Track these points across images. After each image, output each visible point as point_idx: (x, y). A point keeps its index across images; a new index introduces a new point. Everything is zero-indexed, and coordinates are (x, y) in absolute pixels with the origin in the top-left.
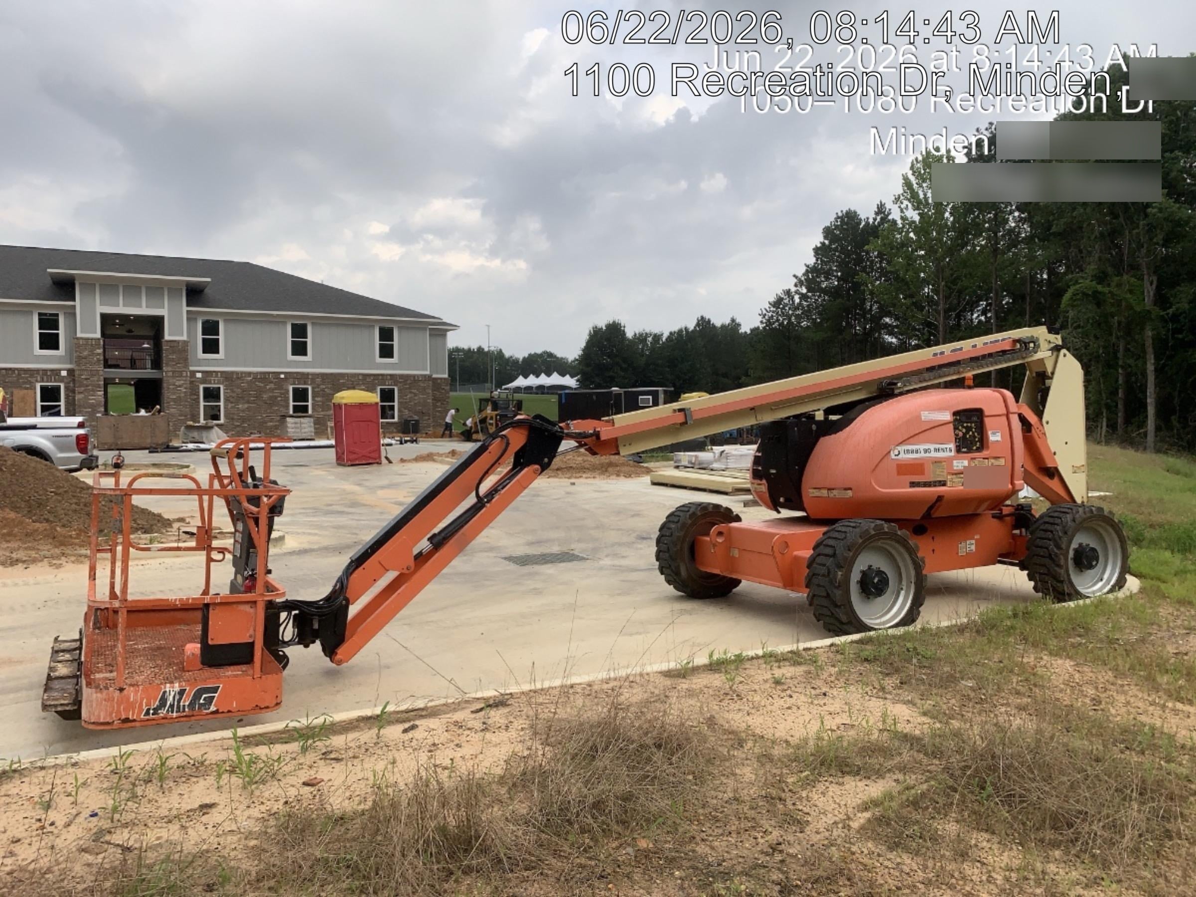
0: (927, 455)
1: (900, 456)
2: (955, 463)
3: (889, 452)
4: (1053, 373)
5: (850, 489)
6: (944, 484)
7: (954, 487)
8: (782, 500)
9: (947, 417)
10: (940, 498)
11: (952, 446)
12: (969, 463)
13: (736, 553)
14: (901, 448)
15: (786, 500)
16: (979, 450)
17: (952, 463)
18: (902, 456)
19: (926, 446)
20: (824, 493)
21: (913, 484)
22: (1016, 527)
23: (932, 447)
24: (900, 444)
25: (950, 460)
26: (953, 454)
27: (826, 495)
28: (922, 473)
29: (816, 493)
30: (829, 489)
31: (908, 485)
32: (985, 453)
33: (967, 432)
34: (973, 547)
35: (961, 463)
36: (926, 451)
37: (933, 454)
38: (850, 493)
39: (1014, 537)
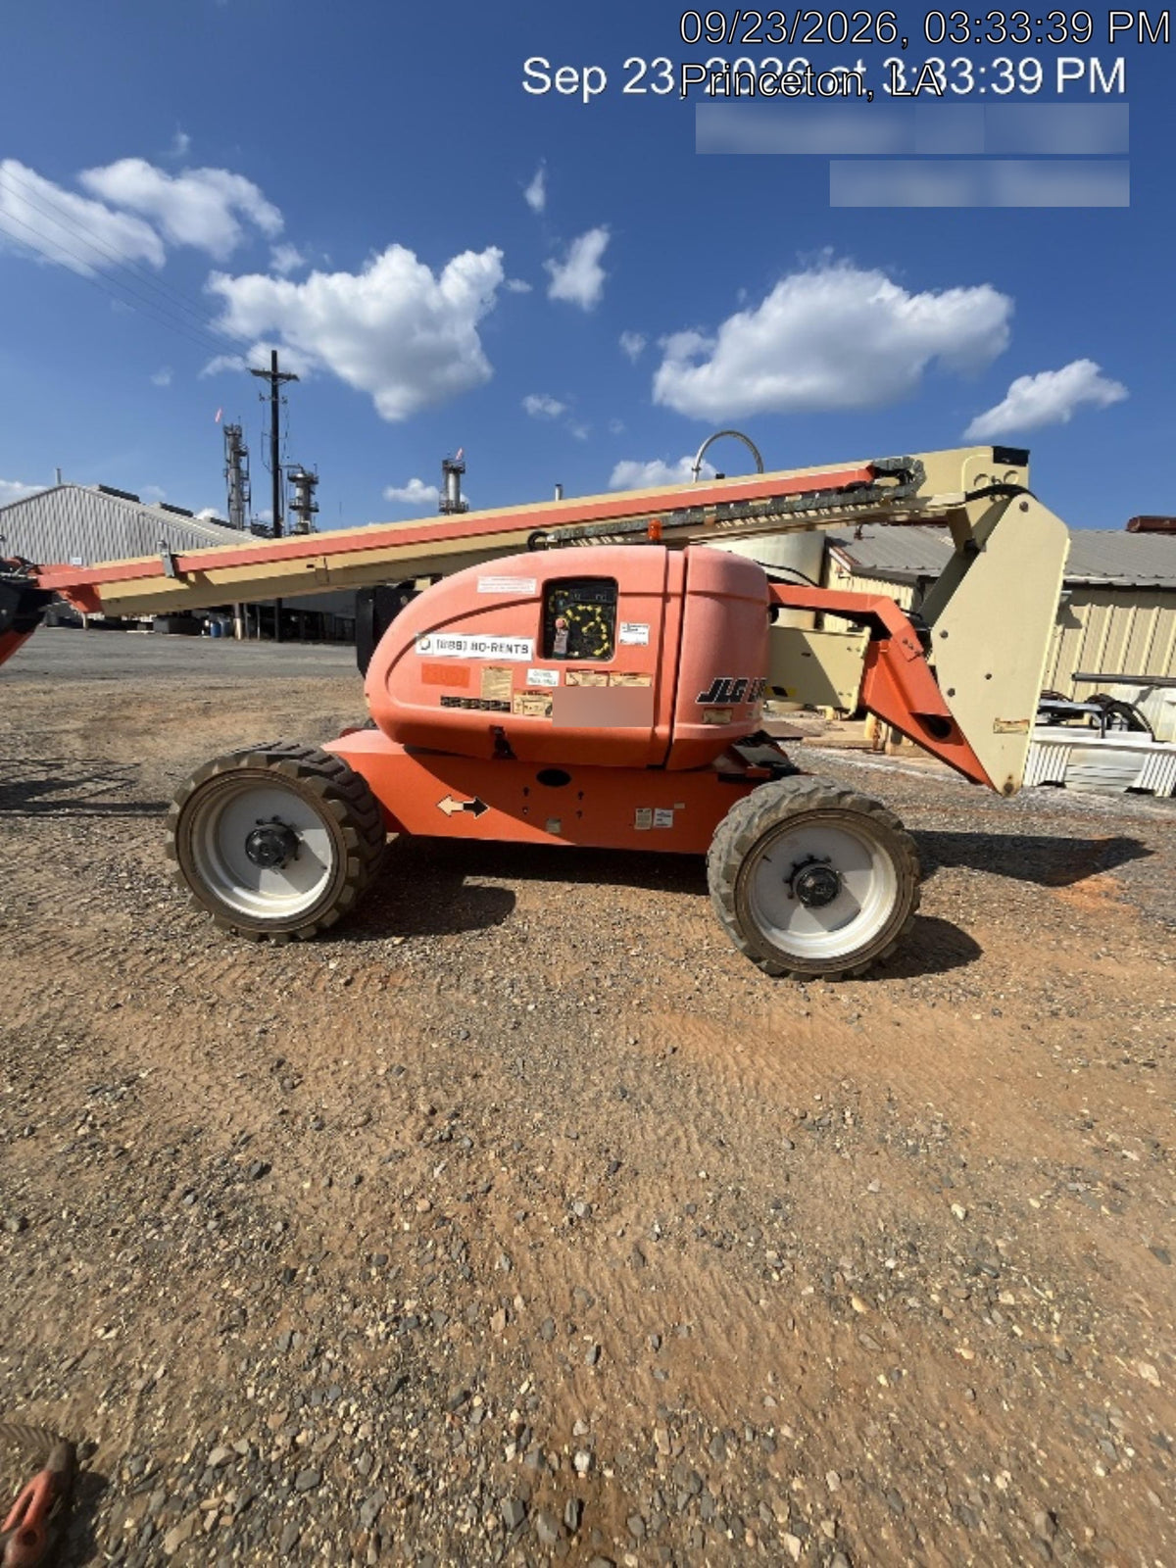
0: (477, 654)
1: (429, 651)
2: (531, 673)
3: (414, 642)
6: (505, 707)
7: (527, 715)
9: (533, 588)
10: (497, 729)
11: (530, 643)
12: (563, 679)
14: (434, 637)
16: (592, 655)
17: (526, 673)
18: (435, 651)
19: (479, 639)
21: (448, 701)
23: (486, 639)
25: (521, 669)
26: (528, 657)
28: (465, 683)
31: (439, 701)
33: (584, 623)
34: (669, 822)
35: (546, 676)
36: (475, 646)
37: (489, 655)
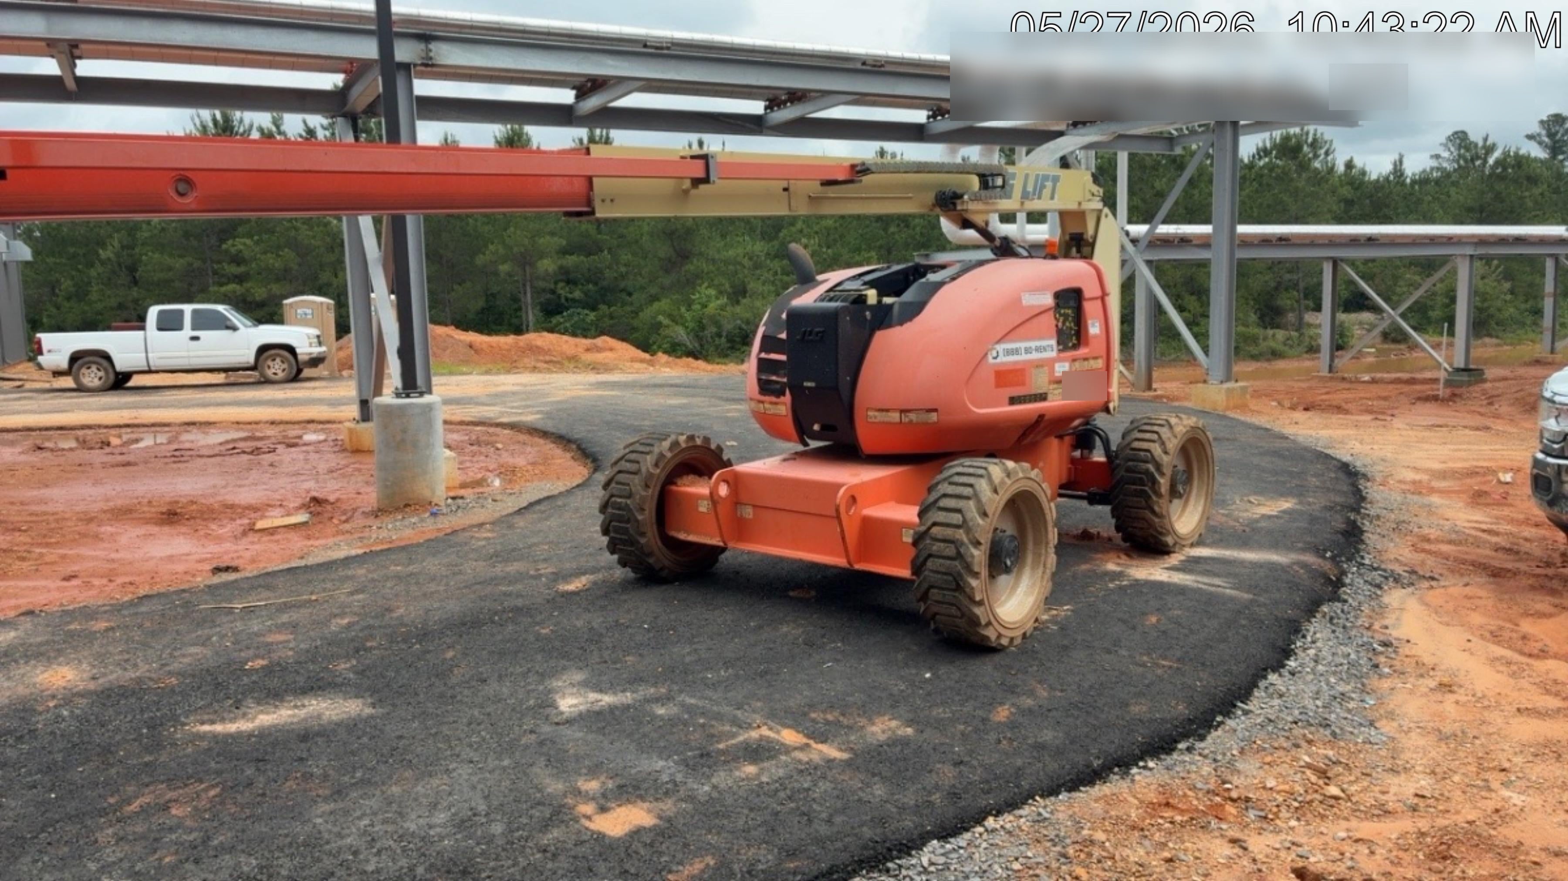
1: (999, 360)
2: (1057, 366)
3: (986, 354)
4: (1095, 237)
5: (935, 410)
6: (1043, 397)
7: (1055, 402)
8: (816, 427)
9: (1048, 300)
10: (1041, 417)
11: (1053, 342)
12: (1071, 367)
13: (748, 512)
14: (1000, 347)
15: (824, 428)
16: (1075, 347)
17: (1054, 366)
18: (1002, 359)
20: (895, 417)
21: (1013, 401)
22: (1075, 447)
24: (999, 342)
25: (1051, 363)
26: (1053, 354)
27: (897, 420)
28: (1022, 382)
29: (880, 417)
30: (902, 411)
31: (1007, 400)
32: (1083, 351)
33: (1066, 322)
35: (1062, 367)
38: (934, 417)
39: (1073, 461)
